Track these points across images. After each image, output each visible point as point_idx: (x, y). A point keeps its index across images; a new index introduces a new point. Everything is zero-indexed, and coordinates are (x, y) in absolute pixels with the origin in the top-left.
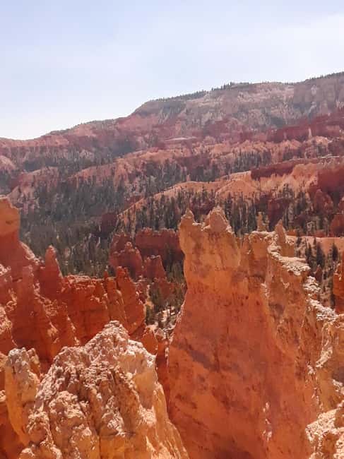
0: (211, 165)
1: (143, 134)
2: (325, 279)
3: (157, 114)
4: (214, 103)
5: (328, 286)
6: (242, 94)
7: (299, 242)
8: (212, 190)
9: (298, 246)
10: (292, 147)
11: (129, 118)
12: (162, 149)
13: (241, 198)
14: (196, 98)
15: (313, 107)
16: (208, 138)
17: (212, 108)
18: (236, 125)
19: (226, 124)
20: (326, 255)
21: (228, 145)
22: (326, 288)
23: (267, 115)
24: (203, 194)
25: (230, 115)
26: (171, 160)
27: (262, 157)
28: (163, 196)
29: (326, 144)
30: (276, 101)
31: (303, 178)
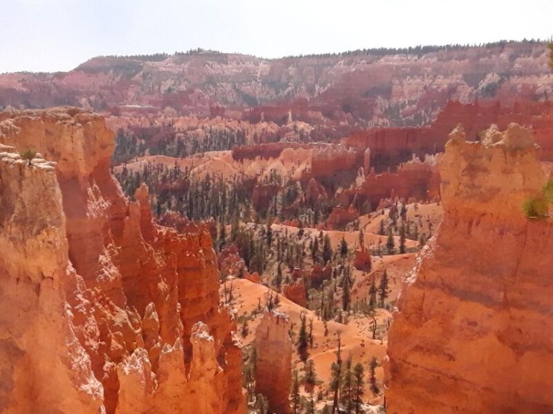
0: (176, 140)
1: (88, 94)
2: (335, 277)
3: (106, 74)
4: (177, 70)
5: (340, 286)
6: (211, 63)
7: (301, 233)
8: (186, 168)
9: (300, 239)
10: (269, 130)
11: (71, 73)
12: (115, 115)
13: (221, 180)
14: (155, 61)
15: (290, 88)
16: (168, 109)
17: (173, 75)
18: (202, 98)
19: (190, 96)
20: (334, 251)
21: (196, 118)
22: (338, 288)
23: (237, 91)
24: (175, 171)
25: (195, 85)
26: (126, 129)
27: (236, 138)
28: (125, 170)
29: (309, 131)
30: (249, 77)
31: (293, 164)
